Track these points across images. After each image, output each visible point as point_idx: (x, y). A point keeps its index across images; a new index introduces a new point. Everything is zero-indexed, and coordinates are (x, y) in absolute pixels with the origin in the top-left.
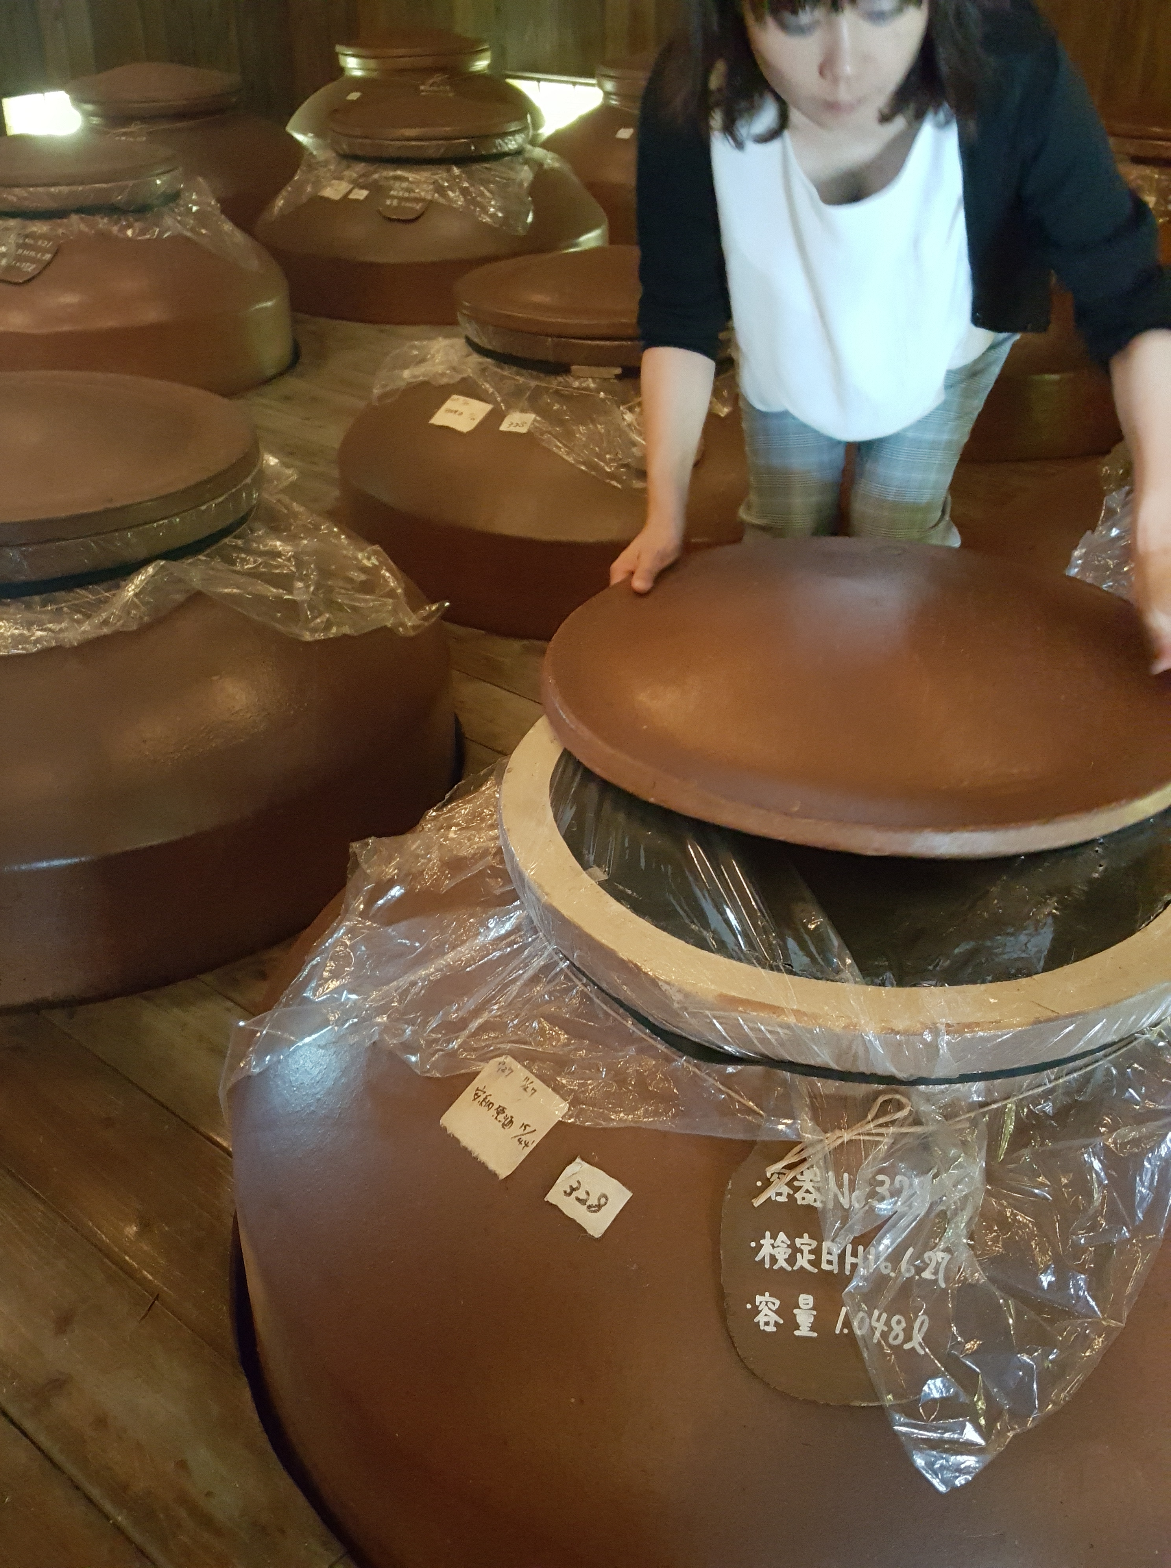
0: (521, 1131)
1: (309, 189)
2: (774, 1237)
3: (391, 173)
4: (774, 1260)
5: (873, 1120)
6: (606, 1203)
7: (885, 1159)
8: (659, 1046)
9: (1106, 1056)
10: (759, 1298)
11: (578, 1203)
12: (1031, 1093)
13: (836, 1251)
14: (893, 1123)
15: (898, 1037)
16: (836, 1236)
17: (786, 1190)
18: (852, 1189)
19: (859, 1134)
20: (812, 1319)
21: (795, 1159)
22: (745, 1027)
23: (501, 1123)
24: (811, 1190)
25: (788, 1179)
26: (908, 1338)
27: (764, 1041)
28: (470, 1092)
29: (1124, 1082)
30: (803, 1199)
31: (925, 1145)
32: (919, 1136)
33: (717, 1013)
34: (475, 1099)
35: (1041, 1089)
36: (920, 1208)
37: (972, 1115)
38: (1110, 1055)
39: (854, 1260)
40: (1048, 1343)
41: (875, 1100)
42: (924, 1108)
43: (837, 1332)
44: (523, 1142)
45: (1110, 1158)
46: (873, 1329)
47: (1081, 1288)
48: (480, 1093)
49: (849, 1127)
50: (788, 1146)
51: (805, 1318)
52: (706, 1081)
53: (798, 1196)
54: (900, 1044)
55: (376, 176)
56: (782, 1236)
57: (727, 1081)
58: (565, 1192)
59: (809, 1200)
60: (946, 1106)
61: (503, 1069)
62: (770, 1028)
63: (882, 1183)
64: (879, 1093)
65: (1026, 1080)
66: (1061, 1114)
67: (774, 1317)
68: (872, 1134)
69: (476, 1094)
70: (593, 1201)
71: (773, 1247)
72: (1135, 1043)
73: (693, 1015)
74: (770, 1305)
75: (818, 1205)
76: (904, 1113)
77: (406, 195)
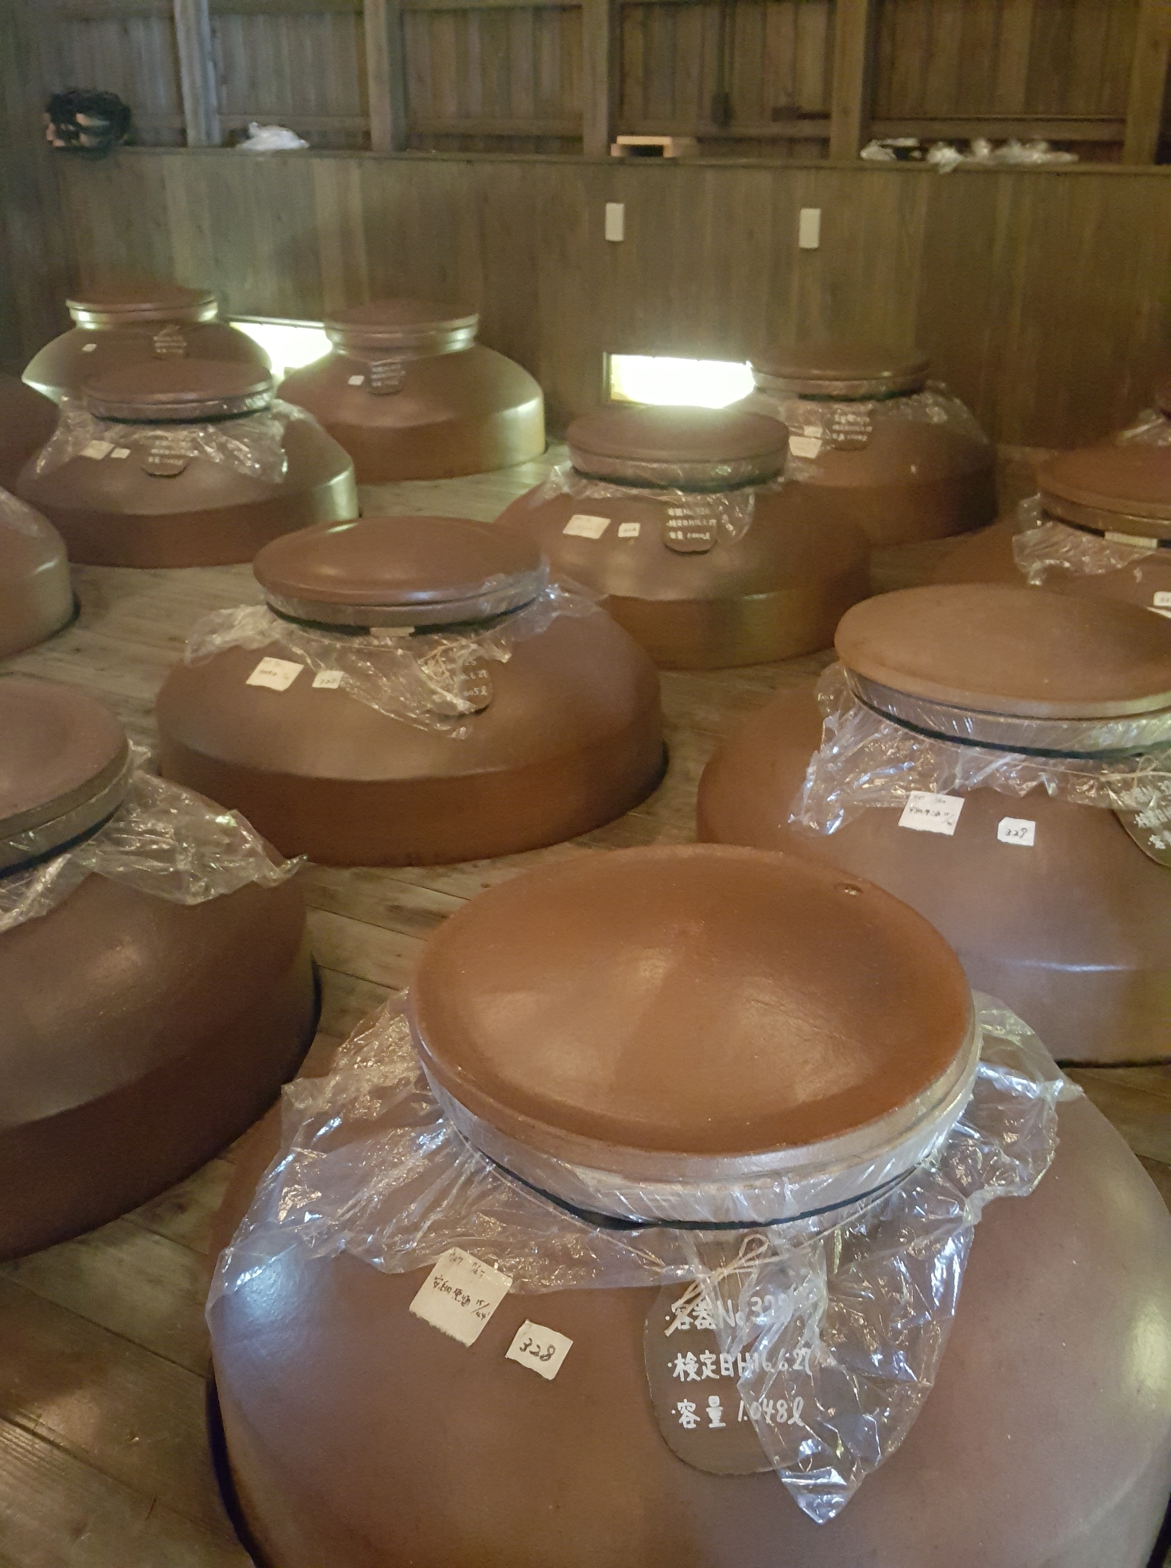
0: (478, 1306)
1: (70, 449)
2: (684, 1357)
3: (151, 433)
4: (686, 1374)
5: (743, 1256)
6: (554, 1352)
7: (757, 1284)
8: (577, 1223)
9: (896, 1184)
10: (680, 1405)
11: (532, 1356)
12: (849, 1219)
13: (731, 1360)
14: (758, 1256)
15: (756, 1191)
16: (730, 1348)
17: (688, 1320)
18: (736, 1310)
19: (735, 1269)
20: (720, 1414)
21: (692, 1295)
22: (645, 1199)
23: (460, 1303)
24: (706, 1316)
25: (689, 1311)
26: (790, 1416)
27: (660, 1208)
28: (430, 1281)
29: (912, 1202)
30: (701, 1324)
31: (782, 1270)
32: (775, 1264)
33: (624, 1191)
34: (435, 1287)
35: (857, 1215)
36: (786, 1319)
37: (812, 1242)
38: (899, 1183)
39: (743, 1364)
40: (884, 1405)
41: (742, 1241)
42: (778, 1242)
43: (740, 1420)
44: (481, 1315)
45: (910, 1261)
46: (764, 1414)
47: (901, 1361)
48: (438, 1281)
49: (726, 1265)
50: (683, 1286)
51: (715, 1413)
52: (617, 1245)
53: (697, 1323)
54: (757, 1197)
55: (136, 436)
56: (690, 1355)
57: (633, 1242)
58: (521, 1349)
59: (706, 1324)
60: (791, 1239)
61: (454, 1259)
62: (664, 1198)
63: (757, 1303)
64: (744, 1236)
65: (845, 1210)
66: (873, 1232)
67: (693, 1417)
68: (744, 1267)
69: (435, 1282)
70: (543, 1352)
71: (685, 1364)
72: (915, 1171)
73: (606, 1195)
74: (688, 1408)
75: (713, 1327)
76: (763, 1249)
77: (167, 452)
